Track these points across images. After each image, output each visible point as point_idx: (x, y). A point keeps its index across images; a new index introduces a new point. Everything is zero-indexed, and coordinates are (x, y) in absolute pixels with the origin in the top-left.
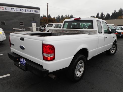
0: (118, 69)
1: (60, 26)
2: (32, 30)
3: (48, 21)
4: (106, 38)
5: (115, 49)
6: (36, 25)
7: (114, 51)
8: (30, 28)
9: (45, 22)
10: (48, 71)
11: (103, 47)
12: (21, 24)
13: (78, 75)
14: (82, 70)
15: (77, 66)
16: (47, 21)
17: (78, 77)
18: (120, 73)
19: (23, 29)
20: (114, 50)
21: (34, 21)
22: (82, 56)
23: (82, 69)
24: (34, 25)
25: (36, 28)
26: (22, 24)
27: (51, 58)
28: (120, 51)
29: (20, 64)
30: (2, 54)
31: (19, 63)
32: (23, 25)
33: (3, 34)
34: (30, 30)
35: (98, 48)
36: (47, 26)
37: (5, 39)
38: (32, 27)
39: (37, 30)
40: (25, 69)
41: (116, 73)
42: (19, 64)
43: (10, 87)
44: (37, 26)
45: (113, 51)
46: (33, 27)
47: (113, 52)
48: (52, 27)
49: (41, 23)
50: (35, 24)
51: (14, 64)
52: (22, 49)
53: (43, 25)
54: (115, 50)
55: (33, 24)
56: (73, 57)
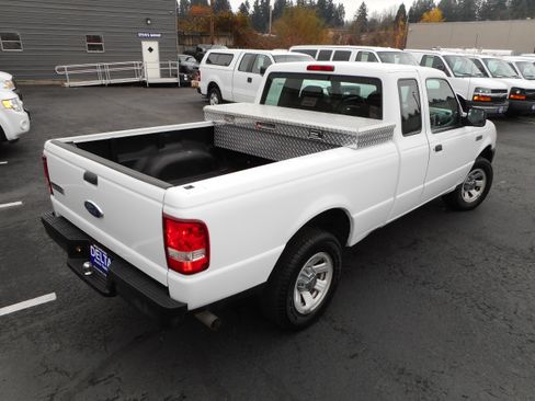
0: (473, 276)
1: (261, 63)
2: (141, 72)
3: (212, 28)
4: (438, 148)
5: (481, 183)
6: (160, 48)
7: (476, 194)
8: (132, 65)
9: (202, 35)
10: (186, 306)
11: (422, 186)
12: (91, 47)
13: (308, 306)
14: (323, 285)
15: (302, 272)
16: (209, 29)
17: (307, 314)
18: (474, 296)
19: (103, 67)
20: (477, 188)
21: (150, 29)
22: (324, 235)
23: (325, 281)
24: (151, 50)
25: (162, 66)
26: (94, 42)
27: (193, 263)
28: (508, 189)
29: (90, 269)
30: (20, 203)
31: (87, 265)
32: (100, 47)
33: (16, 106)
34: (132, 74)
35: (398, 197)
36: (208, 62)
37: (26, 127)
38: (141, 58)
39: (164, 74)
40: (107, 292)
41: (457, 294)
42: (86, 270)
43: (58, 345)
44: (163, 56)
45: (473, 192)
46: (145, 59)
47: (474, 198)
48: (227, 65)
49: (182, 37)
50: (155, 45)
51: (69, 265)
52: (92, 214)
53: (191, 49)
54: (482, 189)
55: (146, 45)
56: (283, 247)
